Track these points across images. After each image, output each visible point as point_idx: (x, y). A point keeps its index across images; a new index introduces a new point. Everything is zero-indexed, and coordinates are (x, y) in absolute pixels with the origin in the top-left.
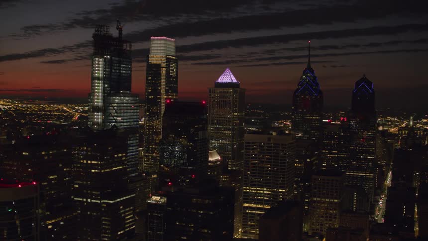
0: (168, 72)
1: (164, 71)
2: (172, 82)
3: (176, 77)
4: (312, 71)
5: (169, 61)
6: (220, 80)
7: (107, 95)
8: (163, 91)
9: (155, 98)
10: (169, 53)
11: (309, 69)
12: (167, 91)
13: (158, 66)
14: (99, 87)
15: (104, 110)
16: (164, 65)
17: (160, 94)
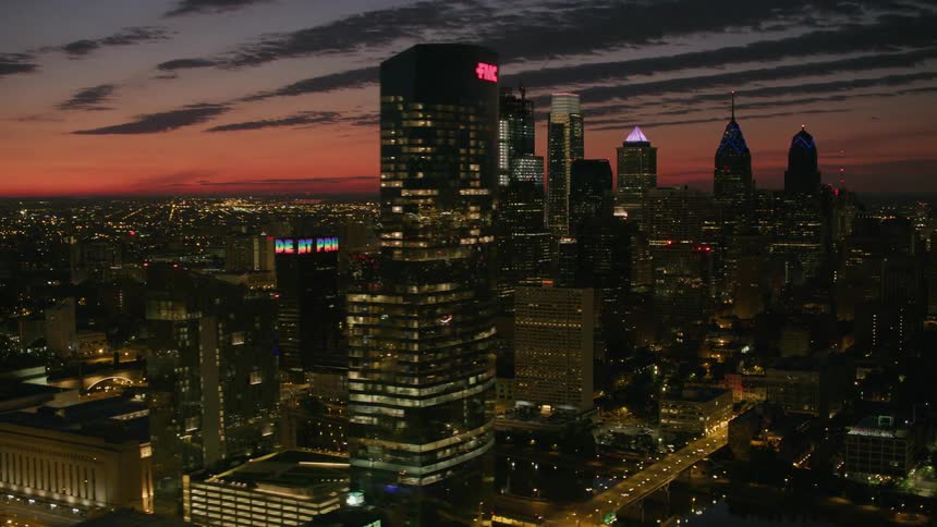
0: (572, 132)
1: (568, 131)
2: (577, 143)
3: (582, 138)
4: (737, 126)
5: (572, 120)
6: (628, 140)
7: (513, 157)
8: (567, 154)
9: (559, 162)
10: (574, 111)
11: (733, 125)
12: (571, 154)
13: (561, 127)
14: (503, 150)
15: (509, 172)
16: (568, 125)
17: (563, 156)
